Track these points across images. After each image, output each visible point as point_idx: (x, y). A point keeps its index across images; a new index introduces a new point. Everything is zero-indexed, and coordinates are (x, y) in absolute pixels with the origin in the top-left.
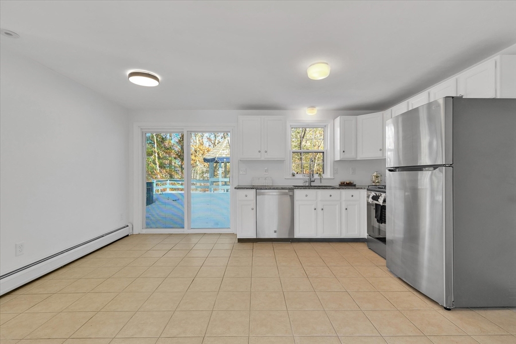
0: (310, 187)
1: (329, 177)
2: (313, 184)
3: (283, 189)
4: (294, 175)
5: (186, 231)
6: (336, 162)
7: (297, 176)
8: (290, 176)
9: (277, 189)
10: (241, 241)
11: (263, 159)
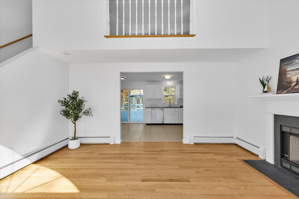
0: (170, 107)
1: (177, 104)
2: (171, 106)
3: (160, 108)
4: (164, 104)
5: (128, 122)
6: (178, 99)
7: (166, 104)
8: (163, 104)
9: (158, 108)
10: (147, 124)
11: (154, 98)
